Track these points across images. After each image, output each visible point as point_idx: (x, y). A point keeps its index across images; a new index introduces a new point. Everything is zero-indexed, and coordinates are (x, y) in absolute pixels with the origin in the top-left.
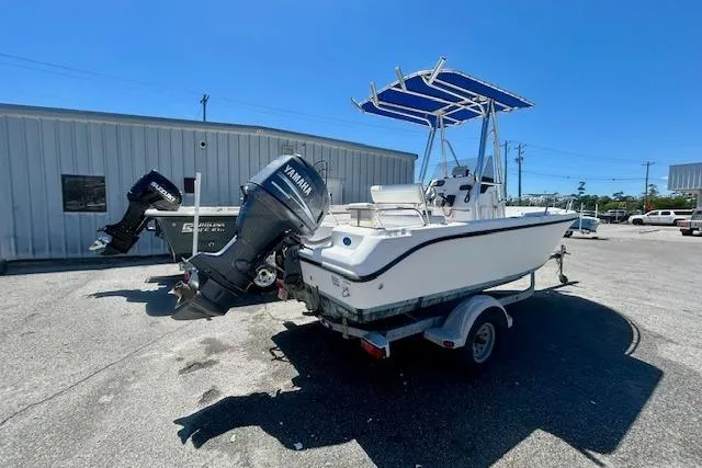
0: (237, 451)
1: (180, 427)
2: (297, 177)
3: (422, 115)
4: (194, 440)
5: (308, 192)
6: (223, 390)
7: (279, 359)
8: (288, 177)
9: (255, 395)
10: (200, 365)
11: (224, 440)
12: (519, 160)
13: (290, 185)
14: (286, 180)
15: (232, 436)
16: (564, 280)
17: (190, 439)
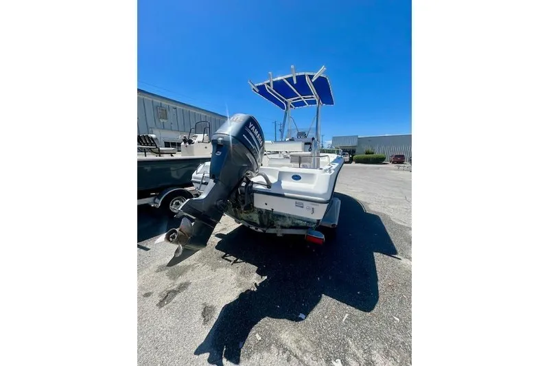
0: (270, 345)
1: (207, 355)
2: (256, 132)
4: (229, 359)
5: (261, 144)
6: (215, 303)
7: (235, 262)
8: (251, 131)
9: (242, 296)
10: (175, 292)
11: (252, 342)
14: (251, 134)
15: (255, 335)
17: (224, 361)
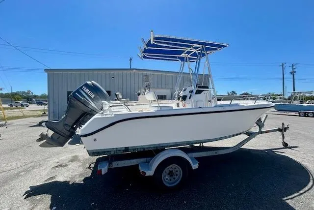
2: (87, 91)
3: (176, 57)
5: (93, 96)
8: (83, 91)
10: (61, 166)
12: (293, 73)
13: (84, 94)
14: (82, 92)
15: (39, 197)
16: (286, 145)
17: (26, 195)
